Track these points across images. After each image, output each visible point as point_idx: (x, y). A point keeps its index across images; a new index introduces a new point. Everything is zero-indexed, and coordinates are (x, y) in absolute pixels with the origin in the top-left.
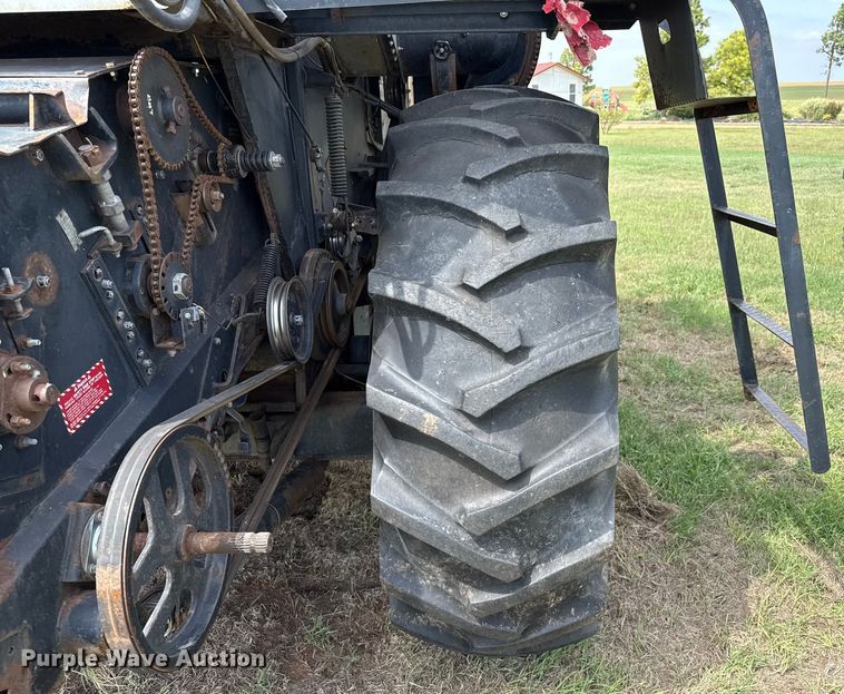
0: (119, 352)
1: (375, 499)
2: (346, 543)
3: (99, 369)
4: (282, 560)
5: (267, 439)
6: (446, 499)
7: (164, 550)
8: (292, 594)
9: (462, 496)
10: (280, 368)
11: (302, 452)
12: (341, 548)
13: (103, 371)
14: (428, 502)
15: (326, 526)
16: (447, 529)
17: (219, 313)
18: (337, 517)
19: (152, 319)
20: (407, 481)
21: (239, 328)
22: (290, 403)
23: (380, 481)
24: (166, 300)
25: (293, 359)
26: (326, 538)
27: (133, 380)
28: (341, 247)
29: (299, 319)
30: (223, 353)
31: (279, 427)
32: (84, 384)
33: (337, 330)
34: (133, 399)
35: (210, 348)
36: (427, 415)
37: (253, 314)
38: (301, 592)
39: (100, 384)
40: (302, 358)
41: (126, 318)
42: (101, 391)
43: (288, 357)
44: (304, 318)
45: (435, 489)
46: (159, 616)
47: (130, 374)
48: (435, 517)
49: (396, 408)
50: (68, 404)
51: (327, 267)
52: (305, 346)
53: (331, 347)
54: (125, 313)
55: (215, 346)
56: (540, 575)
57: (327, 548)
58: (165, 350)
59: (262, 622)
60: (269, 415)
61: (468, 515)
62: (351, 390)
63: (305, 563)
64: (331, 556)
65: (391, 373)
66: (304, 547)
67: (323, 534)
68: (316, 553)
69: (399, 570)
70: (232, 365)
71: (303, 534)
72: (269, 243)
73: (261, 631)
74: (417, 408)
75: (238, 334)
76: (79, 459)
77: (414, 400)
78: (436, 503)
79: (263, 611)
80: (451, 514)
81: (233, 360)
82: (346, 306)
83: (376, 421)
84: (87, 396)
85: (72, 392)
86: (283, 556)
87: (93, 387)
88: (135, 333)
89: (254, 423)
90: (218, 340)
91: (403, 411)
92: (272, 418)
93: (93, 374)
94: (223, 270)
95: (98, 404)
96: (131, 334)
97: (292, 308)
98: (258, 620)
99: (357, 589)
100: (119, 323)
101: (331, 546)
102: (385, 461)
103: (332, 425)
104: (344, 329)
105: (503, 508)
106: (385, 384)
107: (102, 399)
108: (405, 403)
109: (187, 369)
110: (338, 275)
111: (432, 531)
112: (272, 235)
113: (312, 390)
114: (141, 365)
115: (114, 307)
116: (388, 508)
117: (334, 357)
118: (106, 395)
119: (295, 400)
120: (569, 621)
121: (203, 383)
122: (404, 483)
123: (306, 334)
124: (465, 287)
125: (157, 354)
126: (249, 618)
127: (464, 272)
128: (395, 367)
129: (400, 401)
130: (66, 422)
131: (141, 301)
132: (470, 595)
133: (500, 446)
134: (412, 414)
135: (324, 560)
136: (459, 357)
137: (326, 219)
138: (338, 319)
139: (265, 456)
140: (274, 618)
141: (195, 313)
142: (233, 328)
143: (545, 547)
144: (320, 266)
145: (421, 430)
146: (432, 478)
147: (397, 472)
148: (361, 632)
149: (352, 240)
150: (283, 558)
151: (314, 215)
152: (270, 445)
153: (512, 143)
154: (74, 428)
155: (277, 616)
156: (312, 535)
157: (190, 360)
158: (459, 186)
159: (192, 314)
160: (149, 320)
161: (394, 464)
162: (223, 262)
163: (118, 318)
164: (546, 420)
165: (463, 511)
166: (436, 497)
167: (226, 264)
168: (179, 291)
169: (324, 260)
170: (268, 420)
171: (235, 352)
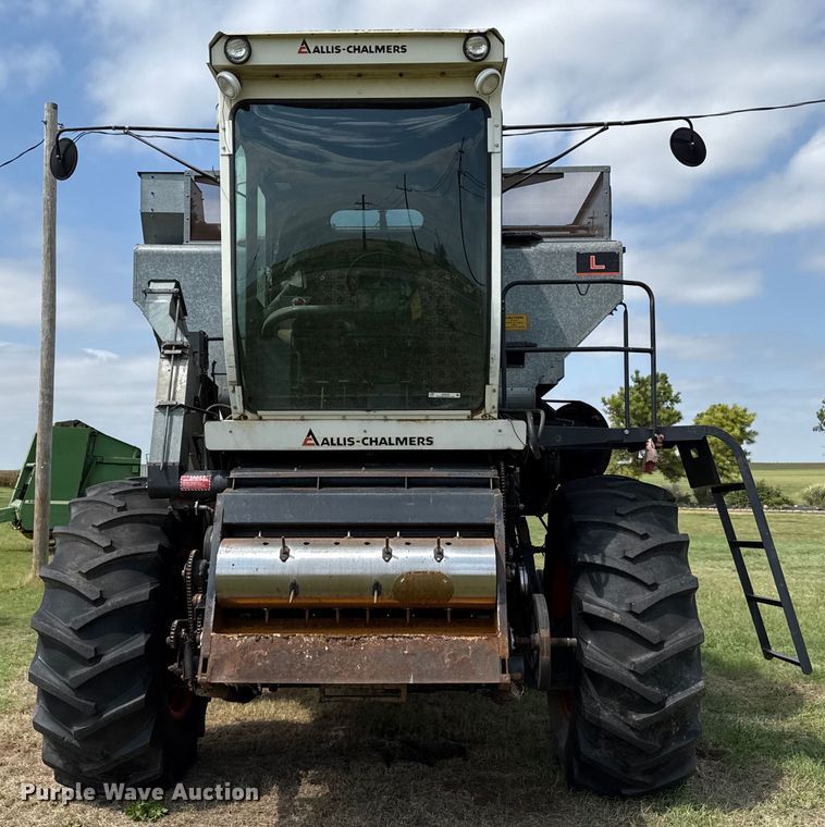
6: (623, 658)
9: (632, 655)
16: (624, 674)
20: (601, 651)
36: (614, 614)
45: (617, 654)
56: (670, 702)
61: (635, 665)
77: (606, 608)
80: (626, 666)
105: (653, 659)
120: (684, 743)
124: (626, 558)
127: (624, 552)
132: (634, 717)
133: (649, 629)
136: (626, 589)
143: (672, 688)
153: (633, 500)
158: (614, 517)
164: (669, 618)
165: (632, 663)
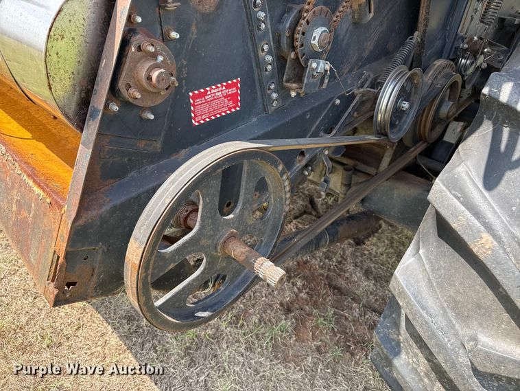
0: (256, 78)
1: (396, 278)
2: (372, 273)
3: (234, 85)
4: (329, 261)
5: (349, 186)
6: (463, 317)
7: (204, 242)
8: (325, 284)
9: (481, 325)
10: (372, 138)
11: (367, 204)
12: (367, 273)
13: (237, 88)
14: (443, 308)
15: (365, 255)
16: (449, 342)
17: (349, 82)
18: (374, 253)
19: (288, 61)
20: (433, 280)
21: (357, 98)
22: (373, 169)
23: (408, 266)
24: (302, 45)
25: (386, 135)
26: (361, 262)
27: (261, 106)
28: (466, 68)
29: (406, 105)
30: (338, 112)
31: (360, 181)
32: (217, 92)
33: (432, 129)
34: (254, 120)
35: (330, 105)
36: (486, 236)
37: (372, 90)
38: (330, 286)
39: (232, 97)
40: (394, 137)
41: (269, 53)
42: (231, 102)
43: (382, 133)
44: (411, 107)
45: (456, 302)
46: (183, 288)
47: (260, 100)
48: (443, 324)
49: (456, 214)
50: (198, 101)
51: (448, 76)
52: (400, 130)
53: (421, 140)
54: (270, 47)
55: (334, 104)
57: (359, 269)
58: (289, 90)
59: (300, 291)
60: (356, 171)
61: (479, 347)
62: (422, 177)
63: (341, 270)
64: (358, 275)
65: (466, 178)
66: (346, 260)
67: (361, 259)
68: (350, 268)
69: (391, 336)
70: (340, 123)
71: (349, 251)
72: (411, 39)
73: (297, 296)
74: (478, 224)
75: (355, 102)
76: (195, 146)
77: (477, 214)
78: (451, 314)
79: (304, 285)
80: (461, 333)
81: (342, 120)
82: (448, 112)
83: (429, 213)
84: (217, 101)
85: (205, 93)
86: (332, 258)
87: (225, 97)
88: (273, 68)
89: (345, 172)
90: (338, 102)
91: (460, 221)
92: (358, 174)
93: (228, 87)
94: (367, 52)
95: (225, 112)
96: (269, 68)
97: (404, 94)
98: (299, 289)
99: (364, 306)
100: (261, 54)
101: (362, 268)
102: (421, 252)
103: (395, 195)
104: (439, 129)
106: (455, 186)
107: (230, 109)
108: (467, 213)
109: (304, 114)
110: (453, 86)
111: (434, 335)
112: (417, 33)
113: (394, 164)
114: (269, 96)
115: (262, 38)
116: (403, 291)
117: (421, 147)
118: (235, 108)
119: (377, 168)
121: (313, 129)
122: (429, 279)
123: (405, 122)
125: (283, 91)
126: (294, 284)
128: (473, 174)
129: (463, 208)
130: (193, 115)
131: (285, 41)
134: (470, 227)
135: (353, 275)
137: (465, 40)
138: (437, 121)
139: (343, 196)
140: (308, 293)
141: (321, 65)
142: (353, 96)
144: (442, 74)
145: (472, 246)
146: (458, 292)
147: (427, 266)
148: (353, 336)
149: (478, 64)
150: (330, 259)
151: (457, 34)
152: (348, 190)
154: (198, 122)
155: (310, 292)
156: (354, 255)
157: (310, 107)
159: (318, 64)
160: (286, 61)
161: (427, 258)
162: (370, 46)
163: (263, 50)
165: (474, 339)
166: (453, 309)
167: (372, 48)
168: (315, 42)
169: (448, 70)
170: (354, 173)
171: (346, 115)
